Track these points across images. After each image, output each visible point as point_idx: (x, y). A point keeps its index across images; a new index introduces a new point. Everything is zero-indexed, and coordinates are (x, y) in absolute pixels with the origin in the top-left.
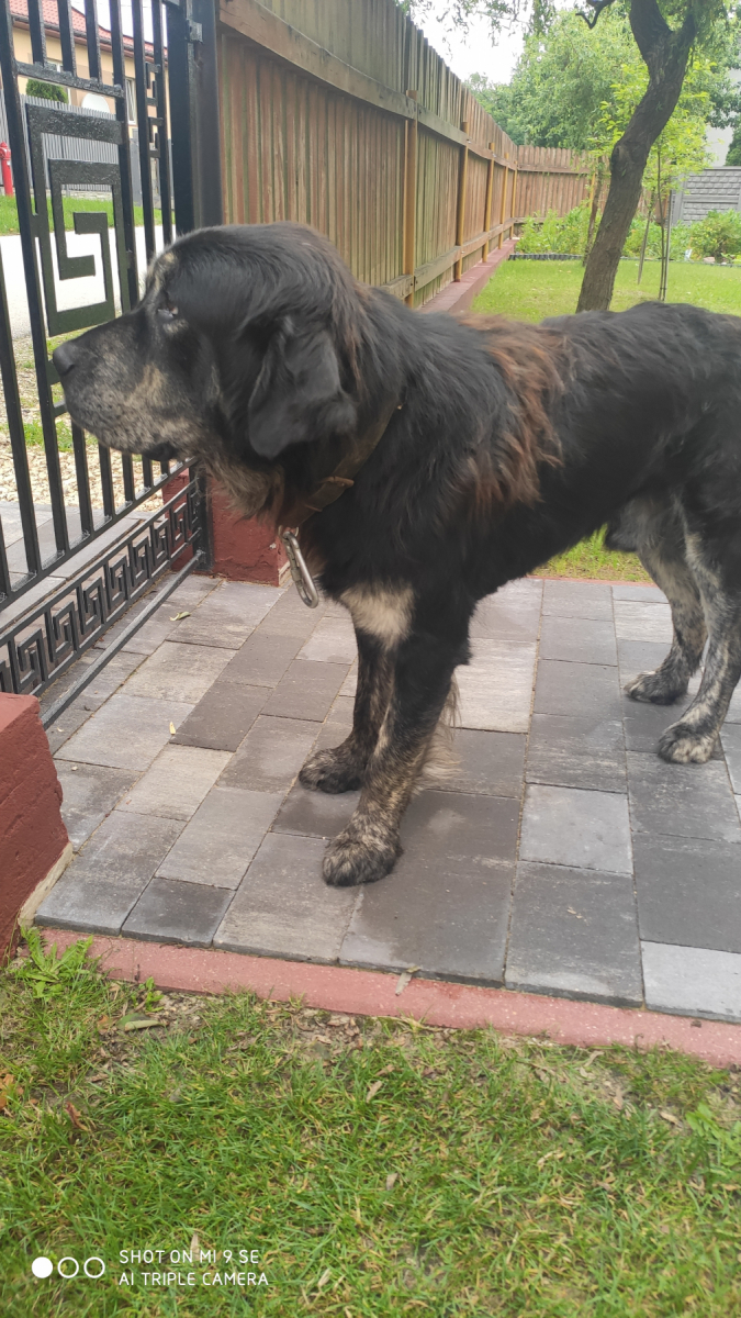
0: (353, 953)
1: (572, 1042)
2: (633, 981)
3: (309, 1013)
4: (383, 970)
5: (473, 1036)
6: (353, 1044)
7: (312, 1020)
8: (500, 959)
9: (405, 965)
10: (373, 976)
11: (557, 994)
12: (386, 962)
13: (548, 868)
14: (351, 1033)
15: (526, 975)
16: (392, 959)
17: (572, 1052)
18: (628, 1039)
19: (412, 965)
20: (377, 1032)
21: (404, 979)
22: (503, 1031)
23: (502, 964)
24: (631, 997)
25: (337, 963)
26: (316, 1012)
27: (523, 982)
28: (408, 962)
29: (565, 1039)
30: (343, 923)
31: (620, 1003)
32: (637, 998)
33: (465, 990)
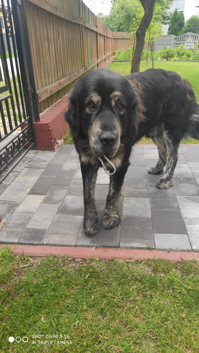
0: (80, 243)
1: (138, 260)
2: (152, 243)
3: (69, 259)
4: (88, 246)
5: (112, 260)
6: (82, 266)
7: (71, 261)
8: (118, 241)
9: (94, 245)
10: (86, 248)
11: (133, 248)
12: (89, 244)
13: (130, 217)
14: (81, 263)
15: (125, 244)
16: (90, 244)
17: (138, 262)
18: (151, 257)
19: (96, 244)
20: (87, 262)
21: (94, 248)
22: (120, 259)
23: (119, 242)
24: (152, 247)
25: (76, 246)
26: (71, 259)
27: (125, 246)
28: (95, 244)
29: (136, 259)
30: (77, 236)
31: (149, 249)
32: (154, 247)
33: (110, 249)
